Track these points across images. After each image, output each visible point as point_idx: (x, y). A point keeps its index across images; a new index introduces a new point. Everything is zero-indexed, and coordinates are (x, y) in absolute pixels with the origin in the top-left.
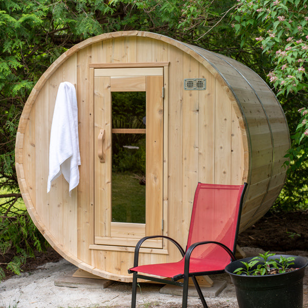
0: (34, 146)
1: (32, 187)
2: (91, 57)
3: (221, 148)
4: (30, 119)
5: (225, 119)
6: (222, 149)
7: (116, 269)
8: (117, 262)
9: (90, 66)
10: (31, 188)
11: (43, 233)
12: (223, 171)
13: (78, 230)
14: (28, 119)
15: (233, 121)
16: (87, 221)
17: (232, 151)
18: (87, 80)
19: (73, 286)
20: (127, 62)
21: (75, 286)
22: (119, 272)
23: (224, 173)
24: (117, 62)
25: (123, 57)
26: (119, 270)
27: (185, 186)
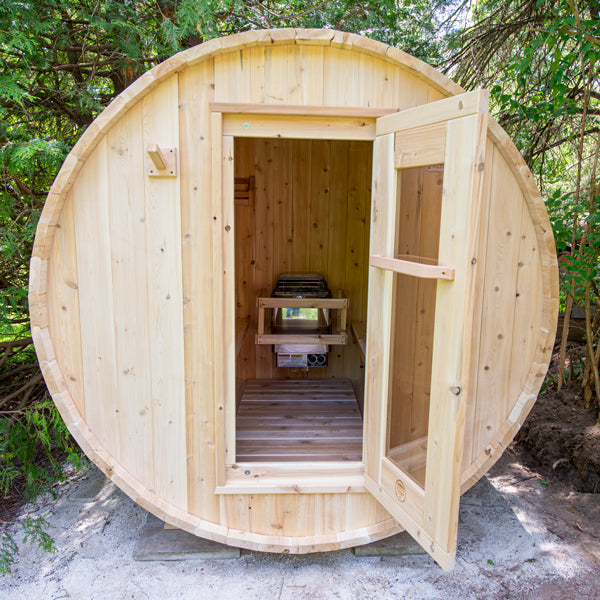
0: (77, 288)
1: (75, 377)
2: (213, 86)
3: (497, 289)
4: (62, 225)
5: (509, 234)
6: (499, 293)
7: (273, 526)
8: (277, 514)
9: (213, 107)
10: (73, 379)
11: (110, 474)
12: (498, 333)
13: (188, 460)
14: (58, 226)
15: (524, 237)
16: (209, 439)
17: (517, 295)
18: (205, 142)
19: (174, 557)
20: (300, 104)
21: (180, 557)
22: (280, 532)
23: (500, 337)
24: (278, 103)
25: (292, 91)
26: (280, 527)
27: (420, 364)
